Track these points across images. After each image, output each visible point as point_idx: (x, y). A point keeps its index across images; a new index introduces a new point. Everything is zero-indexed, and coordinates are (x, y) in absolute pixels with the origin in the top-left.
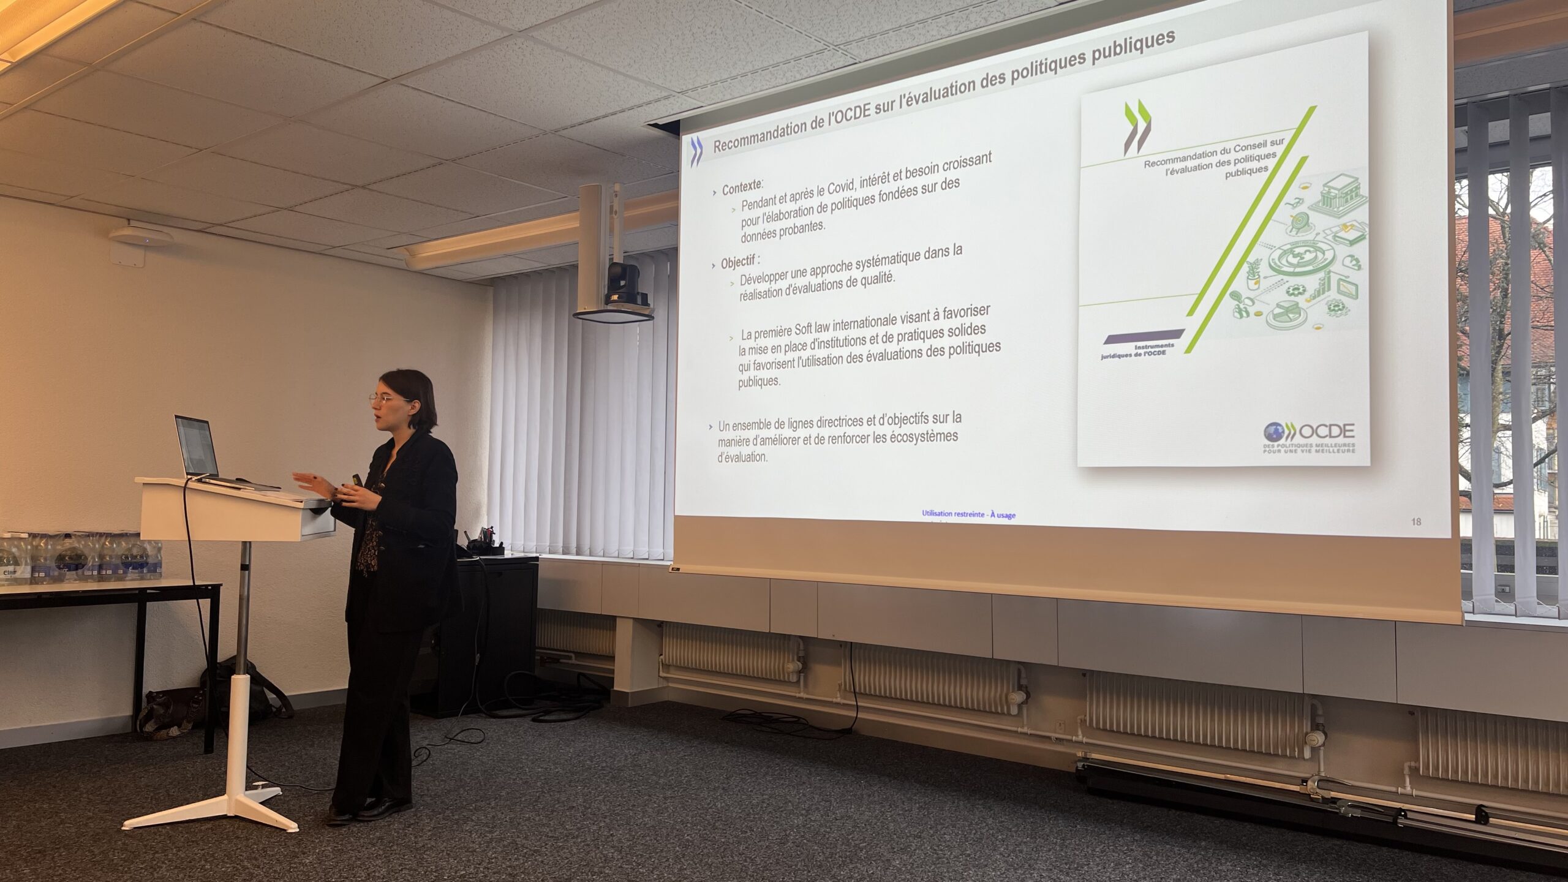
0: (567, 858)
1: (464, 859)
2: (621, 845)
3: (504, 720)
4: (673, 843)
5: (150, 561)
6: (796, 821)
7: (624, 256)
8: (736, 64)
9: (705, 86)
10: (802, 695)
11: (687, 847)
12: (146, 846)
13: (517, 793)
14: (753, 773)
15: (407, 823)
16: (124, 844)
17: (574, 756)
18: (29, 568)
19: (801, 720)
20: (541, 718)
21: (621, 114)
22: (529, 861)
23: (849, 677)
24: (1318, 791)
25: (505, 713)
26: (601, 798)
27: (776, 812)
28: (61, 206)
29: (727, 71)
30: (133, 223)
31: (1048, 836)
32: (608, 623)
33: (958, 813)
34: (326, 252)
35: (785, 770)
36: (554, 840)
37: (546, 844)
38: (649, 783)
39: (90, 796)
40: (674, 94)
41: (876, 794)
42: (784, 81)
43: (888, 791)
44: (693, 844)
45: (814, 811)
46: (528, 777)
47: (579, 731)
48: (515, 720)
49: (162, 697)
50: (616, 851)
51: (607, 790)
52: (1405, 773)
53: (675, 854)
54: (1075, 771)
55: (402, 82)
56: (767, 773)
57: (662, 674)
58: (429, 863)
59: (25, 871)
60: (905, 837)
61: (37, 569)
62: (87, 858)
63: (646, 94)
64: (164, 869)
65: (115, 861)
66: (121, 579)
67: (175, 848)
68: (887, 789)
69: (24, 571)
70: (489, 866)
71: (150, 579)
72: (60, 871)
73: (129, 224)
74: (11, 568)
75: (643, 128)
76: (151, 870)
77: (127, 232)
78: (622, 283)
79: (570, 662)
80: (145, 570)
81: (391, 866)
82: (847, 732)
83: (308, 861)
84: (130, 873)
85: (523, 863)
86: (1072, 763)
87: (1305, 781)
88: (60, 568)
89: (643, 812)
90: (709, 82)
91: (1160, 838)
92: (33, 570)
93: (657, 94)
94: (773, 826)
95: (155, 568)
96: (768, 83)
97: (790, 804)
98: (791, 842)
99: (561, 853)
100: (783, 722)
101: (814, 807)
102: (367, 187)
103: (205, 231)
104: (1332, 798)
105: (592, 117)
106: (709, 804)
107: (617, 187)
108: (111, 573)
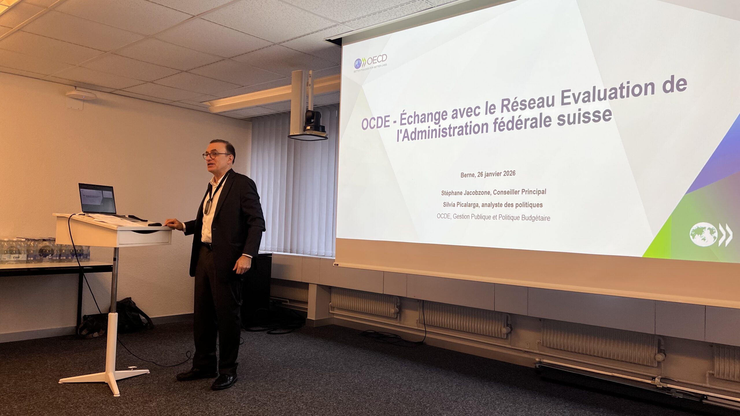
0: (280, 408)
1: (228, 407)
2: (307, 401)
3: (254, 333)
4: (333, 401)
5: (85, 253)
6: (394, 391)
7: (314, 107)
8: (370, 8)
9: (355, 20)
10: (398, 324)
11: (339, 403)
12: (74, 395)
13: (257, 372)
14: (373, 364)
15: (202, 386)
16: (64, 394)
17: (286, 352)
18: (26, 256)
19: (398, 336)
20: (272, 332)
21: (312, 34)
22: (261, 409)
23: (422, 316)
24: (661, 383)
25: (254, 329)
26: (298, 375)
27: (384, 385)
28: (43, 80)
29: (366, 11)
30: (78, 88)
31: (522, 403)
32: (305, 286)
33: (476, 389)
34: (170, 104)
35: (389, 363)
36: (274, 398)
37: (270, 400)
38: (322, 368)
39: (52, 368)
40: (339, 24)
41: (435, 377)
42: (395, 17)
43: (441, 376)
44: (342, 402)
45: (404, 386)
46: (264, 363)
47: (290, 339)
48: (259, 332)
49: (91, 318)
50: (304, 404)
51: (301, 371)
52: (706, 376)
53: (333, 407)
54: (535, 368)
55: (202, 17)
56: (380, 365)
57: (330, 311)
58: (211, 409)
59: (15, 407)
60: (449, 401)
61: (29, 256)
62: (46, 401)
63: (324, 24)
64: (82, 408)
65: (59, 402)
66: (70, 261)
67: (89, 396)
68: (440, 375)
69: (23, 257)
70: (241, 411)
71: (84, 261)
72: (32, 408)
73: (76, 89)
74: (17, 255)
75: (323, 42)
76: (76, 408)
77: (74, 93)
78: (312, 121)
79: (286, 304)
80: (82, 257)
81: (193, 409)
82: (421, 344)
83: (152, 405)
84: (65, 409)
85: (258, 410)
86: (533, 363)
87: (654, 378)
88: (40, 256)
89: (319, 383)
90: (357, 18)
91: (579, 406)
92: (28, 256)
93: (330, 24)
94: (383, 393)
95: (87, 256)
96: (387, 18)
97: (392, 381)
98: (392, 402)
99: (277, 405)
100: (390, 337)
101: (403, 384)
102: (189, 71)
103: (112, 92)
104: (668, 387)
105: (298, 35)
106: (351, 380)
107: (311, 72)
108: (65, 258)
